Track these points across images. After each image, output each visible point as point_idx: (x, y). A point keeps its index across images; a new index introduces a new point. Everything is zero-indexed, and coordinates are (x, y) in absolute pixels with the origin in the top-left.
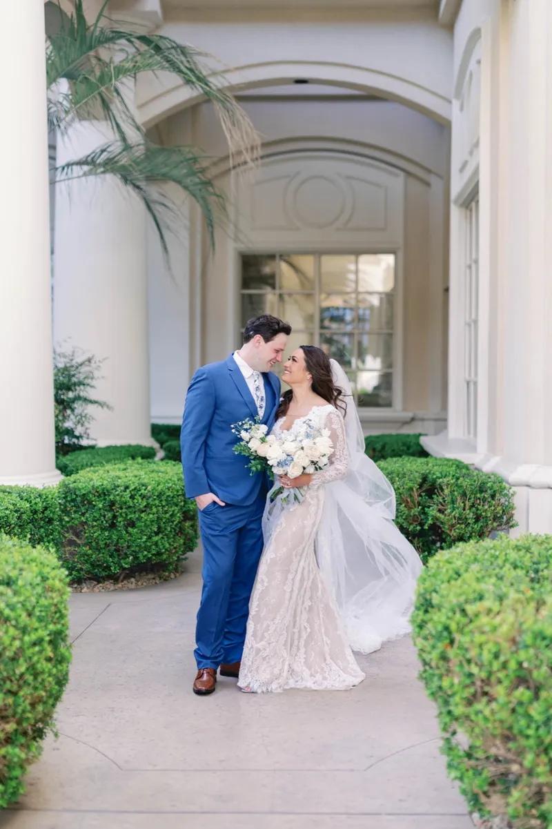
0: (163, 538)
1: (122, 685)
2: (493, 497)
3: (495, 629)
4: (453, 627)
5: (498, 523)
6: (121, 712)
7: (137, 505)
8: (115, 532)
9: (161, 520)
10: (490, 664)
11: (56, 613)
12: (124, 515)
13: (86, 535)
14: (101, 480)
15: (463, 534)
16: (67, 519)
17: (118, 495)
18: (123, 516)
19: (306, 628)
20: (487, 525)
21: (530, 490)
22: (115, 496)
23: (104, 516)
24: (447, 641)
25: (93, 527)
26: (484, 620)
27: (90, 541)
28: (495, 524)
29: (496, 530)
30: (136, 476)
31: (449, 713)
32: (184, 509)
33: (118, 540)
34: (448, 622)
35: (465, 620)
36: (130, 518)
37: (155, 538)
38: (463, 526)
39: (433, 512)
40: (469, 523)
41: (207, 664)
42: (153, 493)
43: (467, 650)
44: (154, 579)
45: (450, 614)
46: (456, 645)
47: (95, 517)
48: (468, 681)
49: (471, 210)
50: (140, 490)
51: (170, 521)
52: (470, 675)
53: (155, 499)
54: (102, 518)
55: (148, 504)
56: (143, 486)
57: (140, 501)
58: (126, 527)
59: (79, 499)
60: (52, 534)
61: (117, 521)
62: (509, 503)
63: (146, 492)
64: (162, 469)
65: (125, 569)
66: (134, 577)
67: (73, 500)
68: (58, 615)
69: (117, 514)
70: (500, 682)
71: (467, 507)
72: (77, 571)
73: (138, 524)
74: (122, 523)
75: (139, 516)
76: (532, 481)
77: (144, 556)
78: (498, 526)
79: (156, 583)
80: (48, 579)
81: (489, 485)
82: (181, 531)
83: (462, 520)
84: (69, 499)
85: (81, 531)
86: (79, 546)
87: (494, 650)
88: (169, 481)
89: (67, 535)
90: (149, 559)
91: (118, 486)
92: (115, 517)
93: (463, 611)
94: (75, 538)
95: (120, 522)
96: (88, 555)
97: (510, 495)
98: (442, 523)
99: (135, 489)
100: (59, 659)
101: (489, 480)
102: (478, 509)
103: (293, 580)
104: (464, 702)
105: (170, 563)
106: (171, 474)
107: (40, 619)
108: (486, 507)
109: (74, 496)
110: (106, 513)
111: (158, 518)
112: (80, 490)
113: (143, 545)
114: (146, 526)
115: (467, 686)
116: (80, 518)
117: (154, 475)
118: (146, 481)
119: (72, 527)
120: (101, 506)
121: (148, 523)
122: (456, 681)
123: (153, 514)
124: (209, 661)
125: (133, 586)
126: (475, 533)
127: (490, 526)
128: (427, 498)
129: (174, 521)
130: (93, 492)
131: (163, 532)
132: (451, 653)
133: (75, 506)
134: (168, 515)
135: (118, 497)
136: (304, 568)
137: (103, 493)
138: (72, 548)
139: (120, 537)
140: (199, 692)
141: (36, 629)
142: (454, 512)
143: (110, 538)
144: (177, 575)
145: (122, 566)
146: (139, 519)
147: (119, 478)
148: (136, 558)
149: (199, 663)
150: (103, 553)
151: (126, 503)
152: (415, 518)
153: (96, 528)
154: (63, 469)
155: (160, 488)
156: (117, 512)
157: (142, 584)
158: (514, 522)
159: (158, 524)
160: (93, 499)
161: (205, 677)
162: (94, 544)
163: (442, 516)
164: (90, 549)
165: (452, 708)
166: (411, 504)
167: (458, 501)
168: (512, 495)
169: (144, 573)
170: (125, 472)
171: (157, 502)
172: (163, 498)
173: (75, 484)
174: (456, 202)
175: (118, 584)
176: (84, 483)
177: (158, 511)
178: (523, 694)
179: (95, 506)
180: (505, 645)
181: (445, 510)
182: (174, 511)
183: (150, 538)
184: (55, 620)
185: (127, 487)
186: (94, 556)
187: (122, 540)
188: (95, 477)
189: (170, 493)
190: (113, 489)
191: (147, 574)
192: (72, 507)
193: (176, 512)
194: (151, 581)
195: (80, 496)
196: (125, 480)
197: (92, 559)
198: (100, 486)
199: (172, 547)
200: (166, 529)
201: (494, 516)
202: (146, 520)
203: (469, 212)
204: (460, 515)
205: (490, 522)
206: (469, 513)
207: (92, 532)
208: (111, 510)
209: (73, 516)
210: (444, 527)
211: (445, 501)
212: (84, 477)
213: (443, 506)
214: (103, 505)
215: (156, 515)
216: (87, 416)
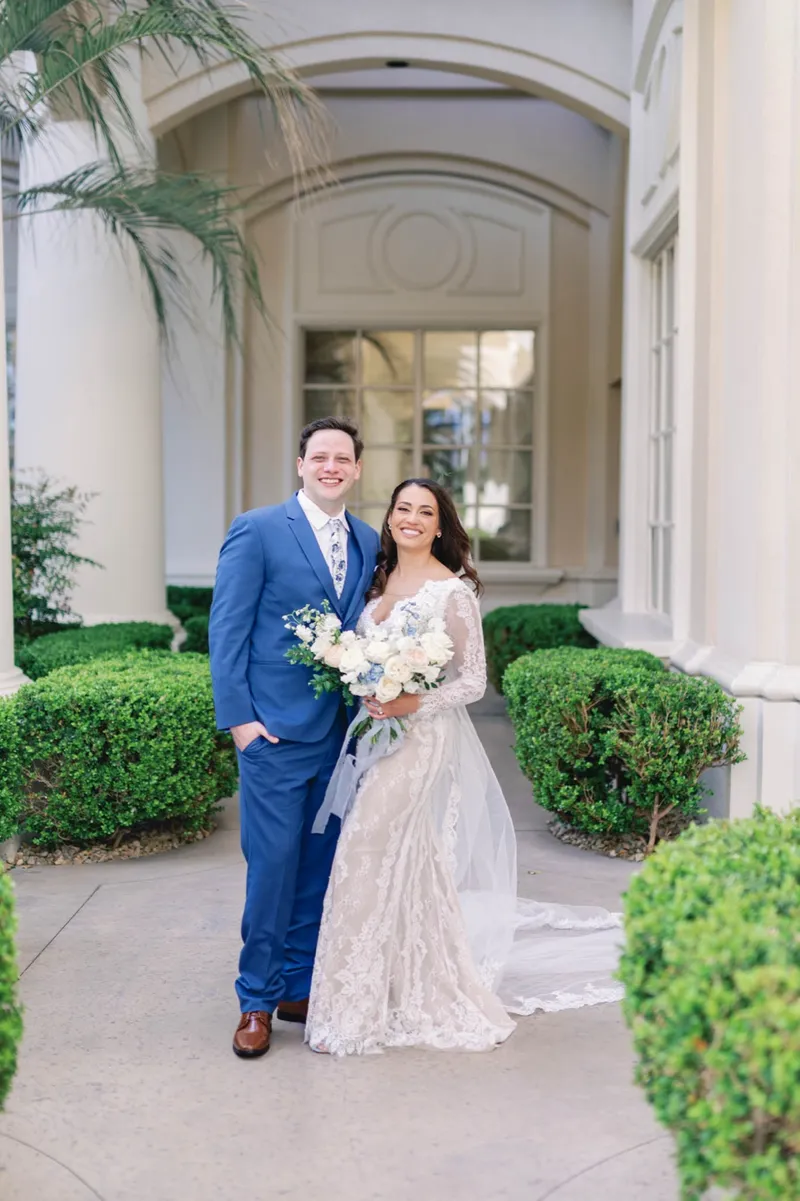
0: (184, 778)
1: (116, 1038)
2: (706, 713)
4: (711, 1009)
5: (715, 756)
6: (114, 1092)
7: (143, 726)
8: (107, 769)
9: (182, 750)
12: (121, 743)
13: (62, 775)
14: (85, 687)
15: (660, 773)
16: (30, 750)
17: (112, 711)
18: (120, 746)
19: (420, 949)
20: (697, 758)
21: (766, 704)
22: (107, 713)
23: (91, 745)
24: (697, 1035)
25: (74, 761)
26: (774, 1004)
27: (67, 784)
28: (710, 758)
29: (711, 765)
30: (141, 681)
31: (701, 1160)
33: (112, 783)
34: (700, 1000)
35: (731, 998)
36: (132, 748)
37: (173, 779)
38: (660, 761)
39: (612, 738)
40: (669, 757)
41: (254, 1005)
42: (168, 708)
44: (170, 840)
45: (704, 985)
46: (716, 1044)
47: (76, 746)
48: (740, 1111)
49: (660, 264)
50: (147, 704)
51: (196, 751)
52: (743, 1100)
53: (171, 717)
54: (87, 747)
55: (160, 725)
56: (152, 696)
57: (147, 720)
58: (125, 762)
59: (49, 717)
60: (6, 775)
61: (111, 752)
62: (731, 723)
63: (157, 705)
64: (183, 668)
65: (124, 827)
66: (139, 839)
67: (40, 720)
69: (111, 741)
71: (666, 731)
72: (47, 830)
73: (145, 757)
74: (119, 755)
75: (146, 744)
76: (768, 688)
77: (154, 808)
78: (714, 760)
79: (173, 847)
81: (701, 694)
82: (213, 764)
83: (658, 751)
84: (33, 717)
85: (54, 768)
86: (49, 791)
88: (193, 688)
89: (31, 775)
90: (163, 812)
91: (112, 698)
92: (107, 746)
93: (729, 982)
94: (43, 780)
95: (116, 754)
96: (64, 807)
97: (733, 712)
98: (626, 756)
99: (139, 701)
101: (701, 688)
102: (682, 734)
103: (393, 868)
104: (733, 1148)
105: (196, 818)
106: (197, 676)
108: (696, 731)
109: (42, 714)
110: (93, 740)
111: (176, 746)
112: (50, 703)
113: (152, 791)
114: (158, 760)
115: (737, 1120)
116: (52, 748)
117: (169, 678)
118: (156, 688)
119: (38, 762)
120: (84, 729)
121: (160, 755)
122: (717, 1108)
123: (169, 741)
124: (260, 1000)
125: (137, 853)
126: (679, 771)
127: (702, 761)
128: (601, 716)
129: (202, 751)
130: (72, 706)
131: (185, 769)
132: (710, 1056)
133: (42, 729)
134: (192, 742)
135: (112, 715)
136: (410, 848)
137: (88, 708)
138: (38, 796)
139: (116, 779)
140: (243, 1054)
142: (646, 739)
143: (100, 779)
144: (207, 833)
145: (119, 823)
146: (146, 749)
147: (114, 684)
148: (141, 810)
149: (243, 1003)
150: (89, 804)
151: (124, 724)
152: (583, 748)
153: (77, 764)
154: (27, 665)
155: (179, 699)
156: (111, 738)
157: (151, 851)
158: (739, 753)
159: (176, 755)
160: (73, 718)
161: (253, 1028)
162: (74, 789)
163: (627, 746)
164: (68, 796)
165: (708, 1153)
166: (577, 727)
167: (652, 721)
168: (737, 711)
169: (155, 832)
170: (122, 673)
171: (174, 722)
172: (185, 715)
173: (43, 694)
174: (636, 251)
175: (113, 850)
176: (57, 692)
177: (176, 736)
179: (75, 728)
181: (632, 735)
182: (201, 736)
183: (163, 778)
185: (126, 699)
186: (74, 808)
187: (119, 784)
188: (75, 682)
189: (194, 708)
190: (103, 702)
191: (159, 834)
192: (39, 730)
193: (205, 737)
194: (166, 845)
195: (51, 713)
196: (123, 686)
197: (71, 813)
198: (83, 696)
199: (198, 793)
200: (189, 764)
201: (709, 744)
202: (158, 751)
203: (655, 267)
204: (655, 743)
205: (702, 754)
206: (669, 741)
207: (71, 769)
208: (101, 734)
209: (40, 745)
210: (628, 762)
211: (630, 722)
212: (58, 683)
213: (627, 728)
214: (88, 728)
215: (172, 743)
216: (67, 579)
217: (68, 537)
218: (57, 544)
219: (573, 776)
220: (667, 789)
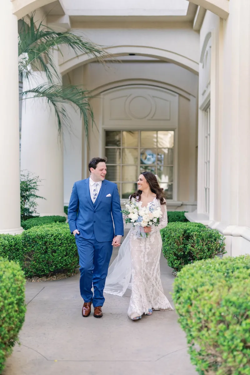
0: (68, 258)
1: (49, 323)
2: (215, 240)
3: (210, 298)
4: (192, 297)
5: (218, 252)
6: (48, 335)
7: (57, 243)
8: (47, 255)
9: (68, 249)
10: (208, 314)
11: (19, 290)
13: (34, 256)
14: (41, 232)
15: (202, 257)
16: (25, 249)
17: (48, 238)
18: (50, 248)
21: (232, 237)
23: (42, 248)
24: (189, 304)
25: (37, 253)
26: (205, 294)
27: (36, 259)
28: (216, 252)
29: (217, 255)
30: (57, 230)
31: (191, 335)
33: (48, 259)
34: (190, 296)
35: (197, 294)
36: (54, 249)
37: (65, 258)
38: (202, 253)
39: (189, 247)
40: (205, 252)
42: (64, 238)
43: (198, 307)
44: (64, 276)
45: (190, 292)
46: (193, 305)
47: (38, 248)
48: (199, 321)
49: (207, 112)
50: (58, 236)
51: (71, 250)
52: (200, 318)
53: (65, 240)
55: (62, 242)
56: (60, 234)
57: (58, 241)
58: (52, 252)
59: (31, 240)
60: (18, 256)
61: (48, 250)
62: (223, 243)
63: (61, 237)
65: (51, 271)
66: (55, 275)
67: (28, 241)
68: (20, 292)
69: (48, 247)
70: (212, 321)
71: (204, 245)
72: (30, 272)
73: (57, 251)
75: (58, 248)
76: (233, 233)
77: (60, 266)
78: (218, 253)
79: (65, 278)
80: (16, 275)
81: (213, 234)
83: (202, 250)
84: (26, 240)
85: (32, 254)
86: (30, 261)
87: (210, 307)
89: (25, 256)
90: (62, 267)
91: (49, 235)
92: (47, 248)
93: (196, 291)
94: (29, 258)
95: (49, 250)
96: (35, 265)
98: (193, 252)
99: (56, 236)
100: (21, 311)
101: (213, 232)
102: (209, 246)
104: (197, 330)
105: (72, 269)
107: (12, 293)
108: (212, 245)
109: (29, 239)
110: (43, 246)
111: (66, 249)
112: (31, 236)
113: (59, 261)
114: (61, 252)
115: (198, 323)
116: (31, 249)
117: (65, 229)
118: (61, 232)
119: (27, 253)
120: (41, 243)
122: (194, 321)
125: (55, 279)
126: (207, 256)
127: (214, 253)
128: (186, 240)
129: (74, 250)
130: (37, 237)
131: (69, 255)
132: (191, 309)
133: (29, 243)
134: (71, 247)
135: (48, 239)
137: (42, 238)
138: (28, 262)
139: (49, 257)
141: (10, 298)
142: (198, 247)
143: (45, 258)
144: (75, 274)
146: (58, 249)
147: (49, 231)
148: (56, 267)
150: (42, 264)
151: (52, 242)
152: (181, 250)
154: (24, 227)
155: (67, 235)
156: (48, 246)
157: (59, 278)
158: (225, 251)
159: (66, 251)
160: (37, 240)
162: (37, 260)
163: (193, 249)
164: (36, 262)
165: (192, 333)
166: (179, 243)
167: (200, 242)
168: (224, 239)
169: (60, 273)
170: (51, 228)
171: (66, 242)
172: (69, 240)
173: (29, 233)
175: (48, 278)
176: (33, 233)
178: (222, 327)
179: (38, 243)
180: (215, 305)
181: (195, 246)
182: (73, 246)
183: (62, 257)
184: (19, 294)
185: (52, 235)
187: (50, 259)
188: (38, 230)
189: (71, 238)
190: (46, 236)
196: (52, 232)
197: (36, 267)
198: (40, 234)
199: (72, 262)
201: (216, 248)
202: (61, 250)
203: (206, 113)
204: (201, 248)
205: (214, 251)
206: (205, 248)
207: (37, 255)
208: (45, 245)
209: (28, 248)
210: (194, 254)
211: (194, 242)
212: (33, 230)
213: (193, 244)
214: (42, 243)
215: (65, 247)
216: (35, 203)
217: (35, 190)
218: (33, 193)
219: (178, 257)
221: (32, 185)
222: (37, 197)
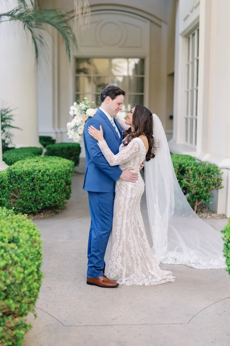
0: (57, 194)
7: (45, 179)
8: (34, 192)
9: (56, 186)
11: (38, 254)
12: (39, 184)
13: (21, 194)
14: (27, 167)
15: (199, 192)
16: (11, 186)
17: (36, 175)
18: (38, 185)
21: (229, 171)
22: (34, 175)
23: (29, 185)
25: (24, 190)
27: (22, 196)
28: (214, 187)
29: (213, 189)
30: (44, 165)
32: (67, 180)
33: (36, 196)
36: (42, 186)
37: (54, 195)
38: (199, 188)
39: (184, 181)
40: (202, 187)
42: (52, 173)
44: (51, 213)
47: (25, 185)
50: (46, 172)
51: (60, 186)
53: (53, 176)
54: (28, 186)
55: (50, 179)
56: (47, 170)
57: (46, 177)
58: (40, 190)
59: (17, 177)
60: (5, 194)
61: (35, 187)
62: (220, 177)
63: (49, 173)
64: (55, 161)
65: (39, 209)
66: (42, 212)
67: (14, 177)
69: (36, 184)
71: (201, 179)
72: (16, 210)
73: (46, 188)
74: (38, 188)
75: (46, 184)
76: (229, 167)
77: (48, 203)
79: (53, 215)
81: (212, 169)
82: (65, 190)
83: (199, 185)
84: (12, 177)
85: (18, 192)
86: (17, 199)
88: (60, 168)
89: (11, 194)
90: (51, 205)
91: (36, 170)
92: (34, 185)
94: (15, 195)
95: (37, 187)
96: (21, 203)
98: (189, 187)
99: (44, 171)
100: (39, 278)
101: (212, 167)
102: (205, 180)
105: (60, 206)
106: (60, 164)
107: (32, 260)
108: (210, 179)
109: (14, 176)
110: (30, 183)
111: (55, 185)
112: (17, 172)
113: (48, 198)
114: (49, 189)
116: (18, 186)
117: (52, 164)
118: (49, 168)
119: (13, 190)
120: (27, 180)
121: (50, 188)
123: (53, 183)
125: (42, 217)
126: (204, 191)
127: (211, 188)
128: (181, 175)
129: (62, 186)
130: (23, 173)
131: (57, 191)
133: (15, 180)
134: (59, 184)
135: (36, 176)
137: (29, 174)
138: (14, 200)
139: (37, 195)
141: (30, 266)
142: (195, 182)
143: (32, 195)
144: (62, 210)
145: (38, 208)
146: (46, 186)
147: (36, 166)
148: (44, 204)
150: (29, 202)
151: (39, 178)
153: (25, 190)
154: (9, 163)
155: (55, 171)
156: (36, 182)
157: (46, 216)
158: (221, 186)
159: (55, 188)
160: (24, 177)
162: (24, 198)
163: (189, 184)
164: (22, 200)
167: (197, 177)
168: (221, 174)
169: (47, 210)
170: (37, 163)
171: (54, 178)
172: (57, 176)
173: (14, 170)
174: (181, 34)
175: (35, 216)
176: (19, 169)
177: (55, 182)
179: (24, 180)
181: (190, 181)
182: (62, 182)
183: (51, 194)
184: (38, 259)
185: (40, 171)
186: (24, 203)
187: (38, 196)
188: (24, 166)
189: (59, 173)
190: (33, 172)
192: (14, 180)
193: (63, 182)
194: (50, 214)
195: (17, 175)
196: (39, 167)
197: (23, 205)
198: (27, 170)
199: (61, 199)
200: (58, 190)
201: (213, 183)
202: (49, 186)
203: (187, 40)
204: (198, 183)
205: (211, 186)
206: (202, 183)
207: (23, 192)
208: (32, 182)
209: (14, 185)
211: (190, 177)
212: (19, 166)
213: (189, 179)
214: (29, 180)
215: (54, 184)
216: (11, 134)
217: (11, 121)
218: (8, 123)
220: (200, 196)
221: (8, 115)
222: (13, 127)
